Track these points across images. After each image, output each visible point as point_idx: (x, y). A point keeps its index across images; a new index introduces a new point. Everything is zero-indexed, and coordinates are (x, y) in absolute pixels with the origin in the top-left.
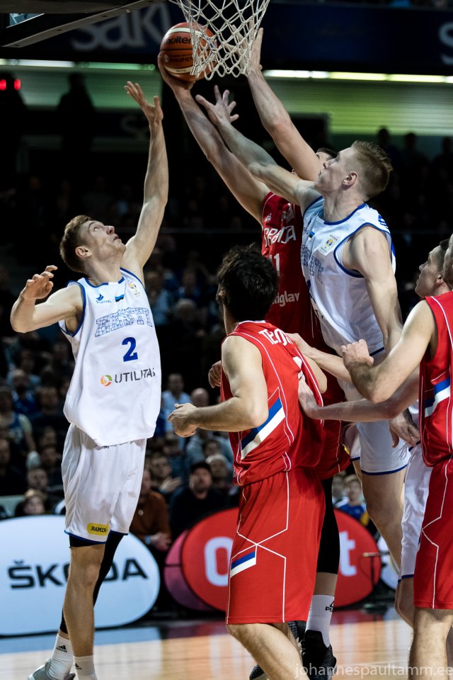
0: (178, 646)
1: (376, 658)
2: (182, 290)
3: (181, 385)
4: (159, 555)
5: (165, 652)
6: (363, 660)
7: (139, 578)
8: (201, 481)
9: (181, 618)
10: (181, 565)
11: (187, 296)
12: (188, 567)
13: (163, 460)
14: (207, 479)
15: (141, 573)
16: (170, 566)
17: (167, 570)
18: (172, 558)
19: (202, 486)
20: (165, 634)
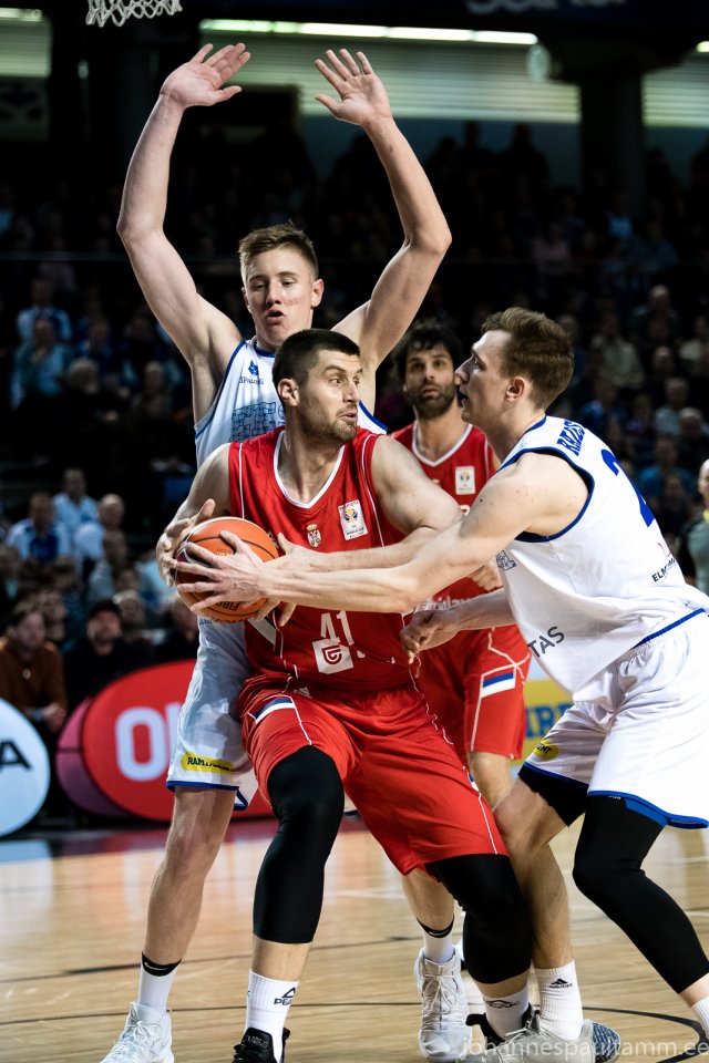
0: (77, 868)
1: (371, 884)
2: (86, 346)
3: (82, 486)
4: (49, 735)
5: (58, 876)
6: (350, 887)
7: (19, 770)
8: (105, 629)
9: (81, 827)
10: (81, 749)
11: (93, 355)
12: (91, 752)
13: (54, 596)
14: (114, 628)
15: (21, 760)
16: (66, 750)
17: (61, 758)
18: (69, 738)
19: (106, 636)
20: (57, 850)
